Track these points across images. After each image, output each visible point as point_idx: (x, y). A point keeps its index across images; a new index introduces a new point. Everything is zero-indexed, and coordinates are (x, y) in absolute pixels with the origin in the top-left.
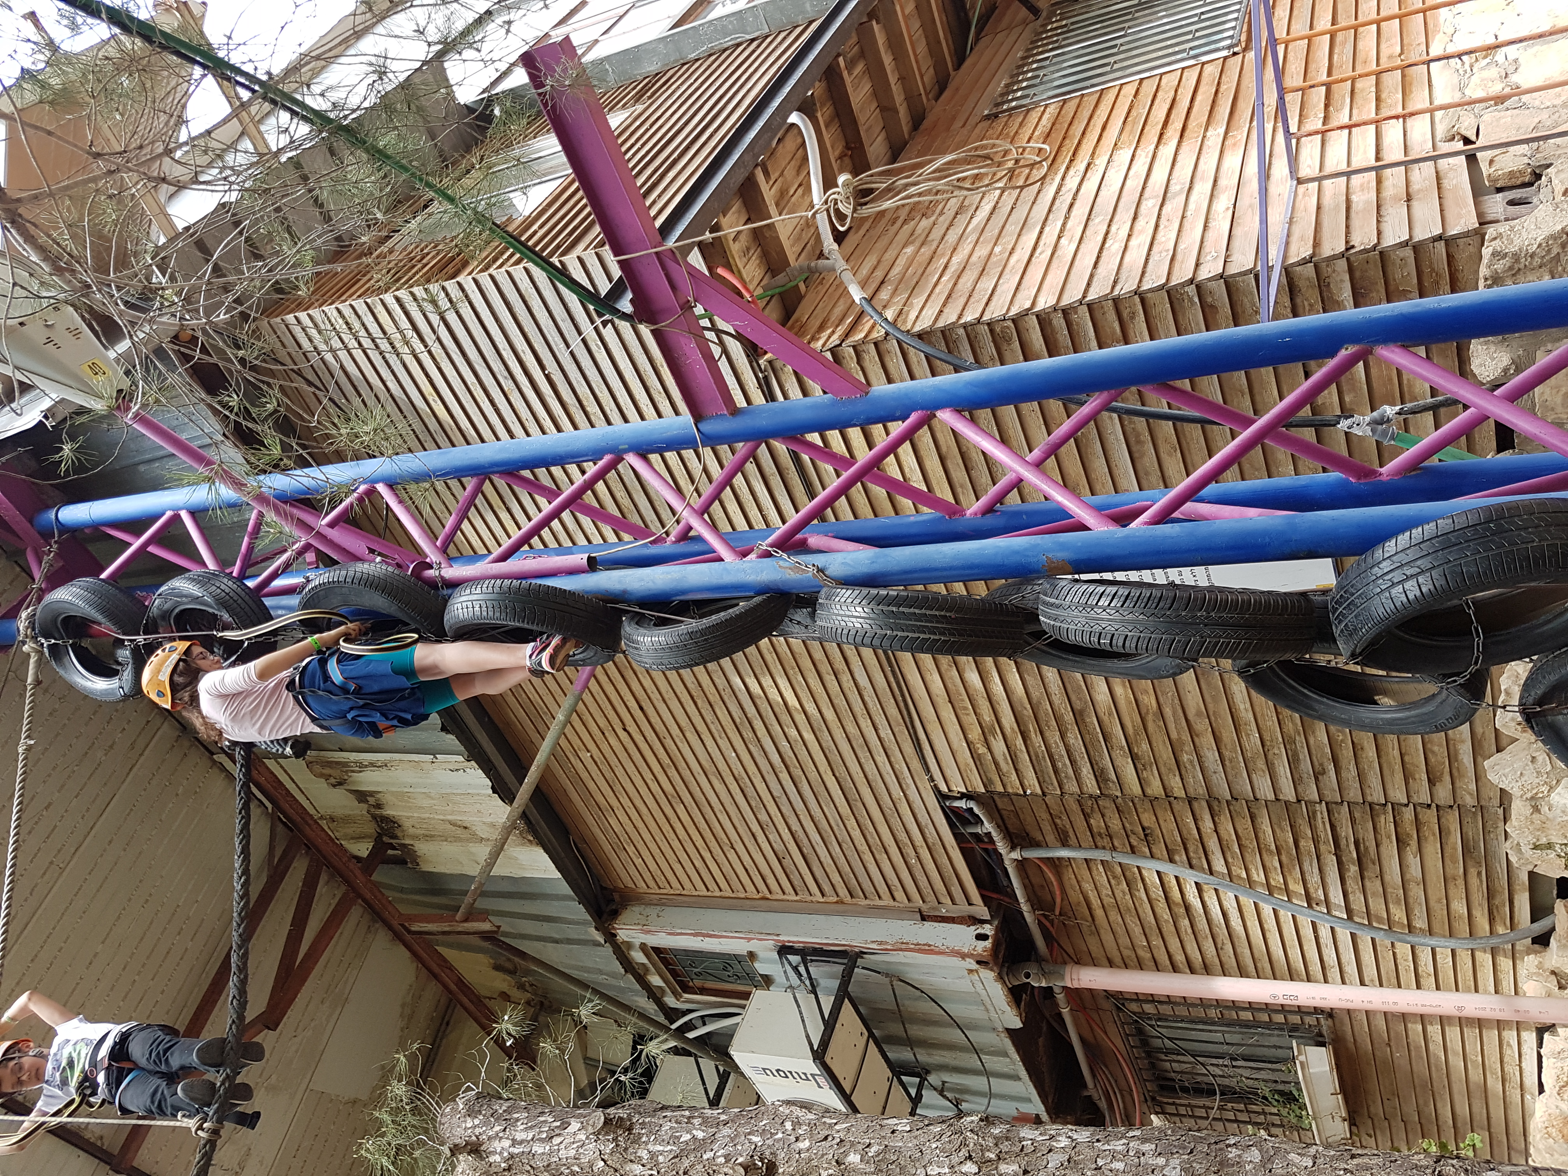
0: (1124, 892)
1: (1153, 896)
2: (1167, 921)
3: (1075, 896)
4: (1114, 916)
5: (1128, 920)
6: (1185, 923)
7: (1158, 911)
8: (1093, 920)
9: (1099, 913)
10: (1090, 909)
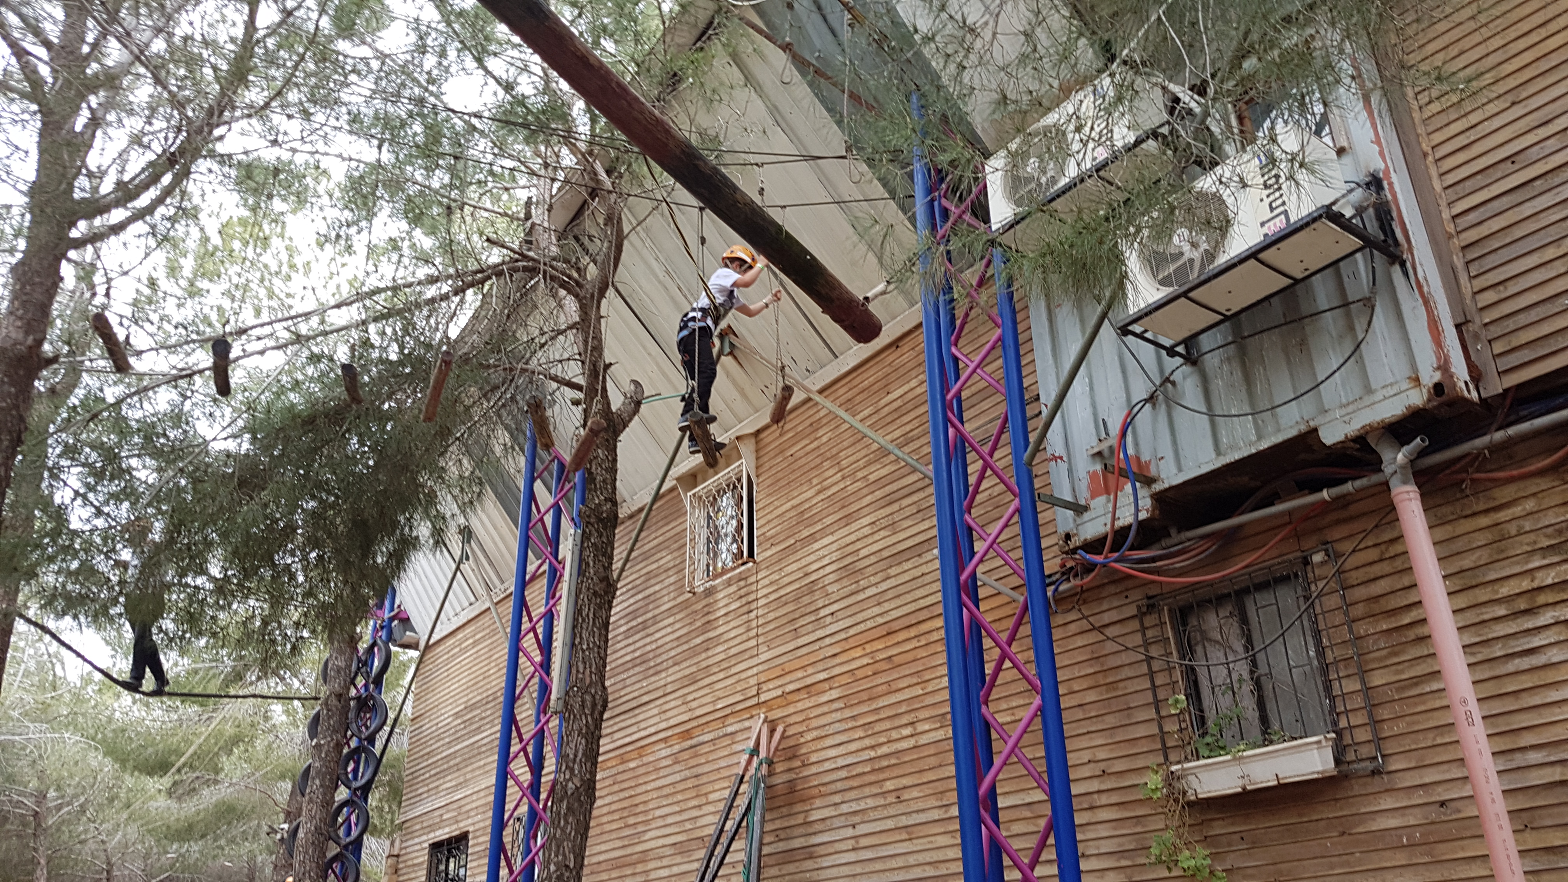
0: (1535, 542)
1: (1539, 575)
2: (1497, 592)
3: (1505, 494)
4: (1481, 539)
5: (1478, 553)
6: (1501, 611)
7: (1512, 582)
8: (1466, 517)
9: (1484, 521)
10: (1487, 511)
